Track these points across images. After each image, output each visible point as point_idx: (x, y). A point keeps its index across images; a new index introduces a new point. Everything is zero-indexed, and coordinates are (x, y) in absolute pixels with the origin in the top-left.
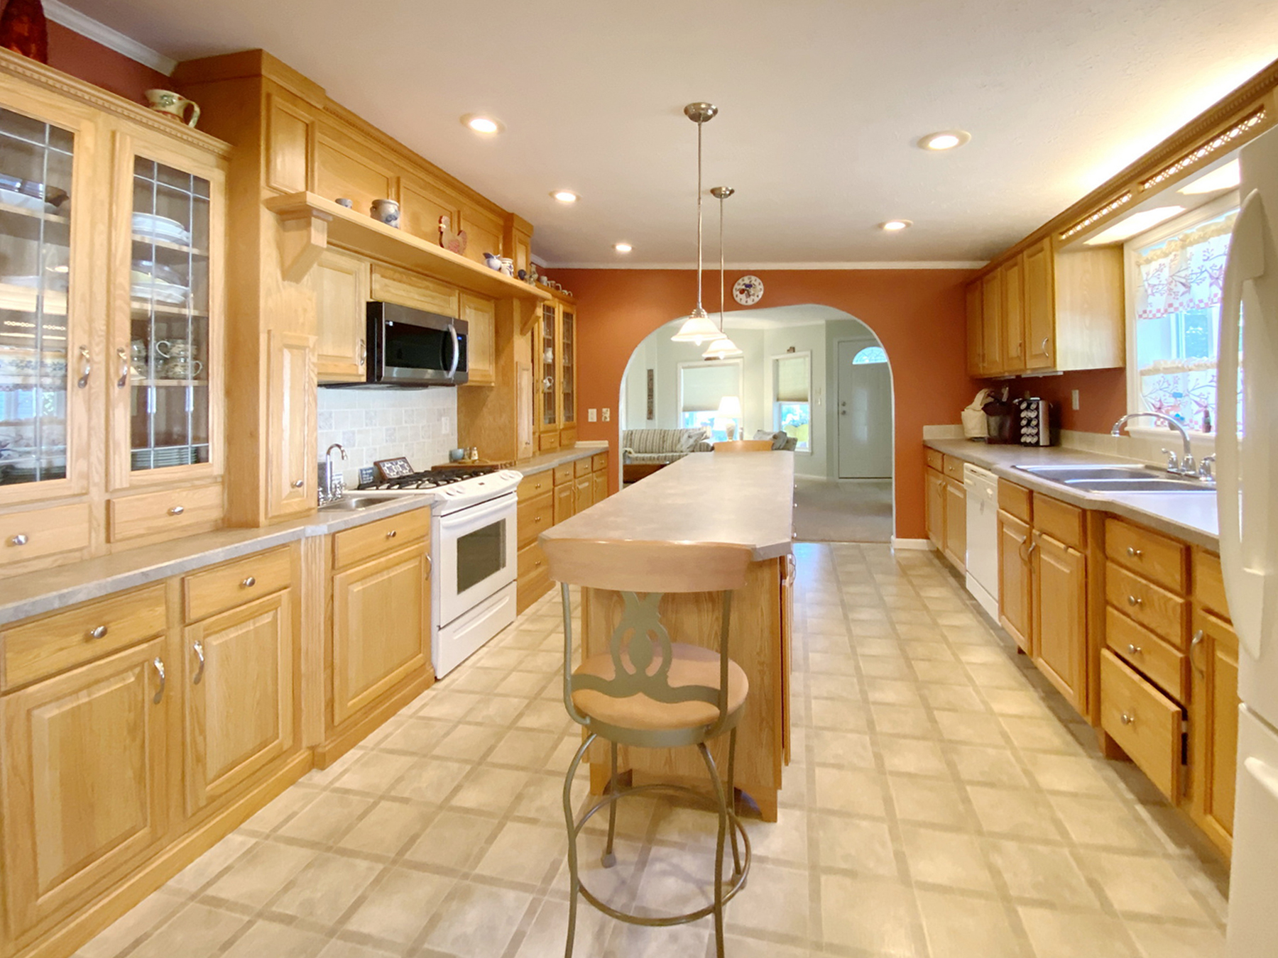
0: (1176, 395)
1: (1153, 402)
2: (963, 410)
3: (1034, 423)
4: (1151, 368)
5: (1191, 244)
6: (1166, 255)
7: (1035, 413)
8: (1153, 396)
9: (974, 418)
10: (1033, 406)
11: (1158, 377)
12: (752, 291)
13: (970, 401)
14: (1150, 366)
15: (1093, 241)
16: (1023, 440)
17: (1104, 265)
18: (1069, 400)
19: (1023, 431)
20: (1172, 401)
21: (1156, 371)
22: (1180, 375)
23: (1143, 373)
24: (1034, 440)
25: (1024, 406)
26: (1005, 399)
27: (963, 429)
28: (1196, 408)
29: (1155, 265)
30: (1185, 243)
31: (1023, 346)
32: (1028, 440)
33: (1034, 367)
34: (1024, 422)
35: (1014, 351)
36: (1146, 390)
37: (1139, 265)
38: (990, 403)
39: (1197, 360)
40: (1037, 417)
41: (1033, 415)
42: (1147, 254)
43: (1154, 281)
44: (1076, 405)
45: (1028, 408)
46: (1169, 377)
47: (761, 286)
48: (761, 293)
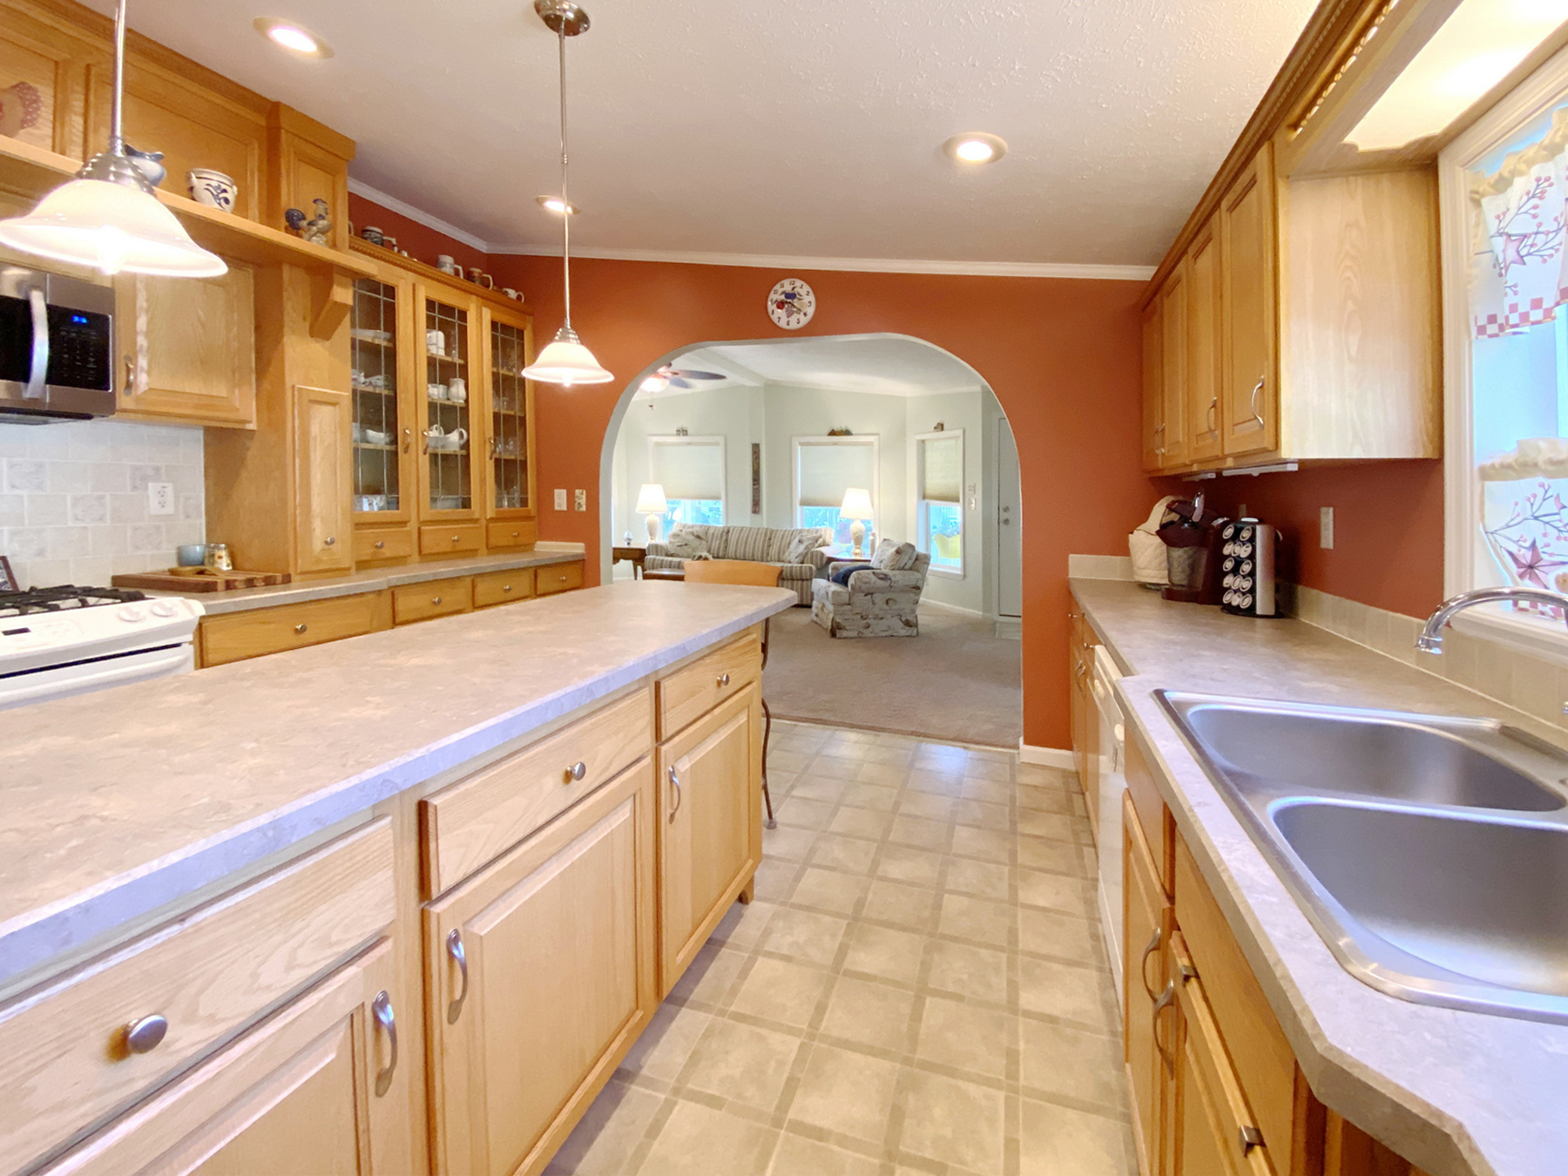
1: (1514, 549)
2: (1132, 533)
3: (1246, 568)
4: (1509, 460)
7: (1249, 548)
8: (1514, 533)
9: (1149, 544)
10: (1246, 534)
12: (796, 306)
13: (1145, 515)
16: (1226, 598)
18: (1313, 528)
19: (1228, 581)
24: (1246, 602)
25: (1228, 532)
26: (1196, 517)
27: (1131, 565)
31: (1218, 406)
32: (1236, 600)
33: (1235, 454)
34: (1229, 565)
36: (1496, 516)
37: (1477, 199)
38: (1172, 523)
40: (1252, 557)
41: (1243, 552)
42: (1498, 166)
44: (1327, 540)
45: (1235, 538)
47: (812, 298)
48: (811, 311)
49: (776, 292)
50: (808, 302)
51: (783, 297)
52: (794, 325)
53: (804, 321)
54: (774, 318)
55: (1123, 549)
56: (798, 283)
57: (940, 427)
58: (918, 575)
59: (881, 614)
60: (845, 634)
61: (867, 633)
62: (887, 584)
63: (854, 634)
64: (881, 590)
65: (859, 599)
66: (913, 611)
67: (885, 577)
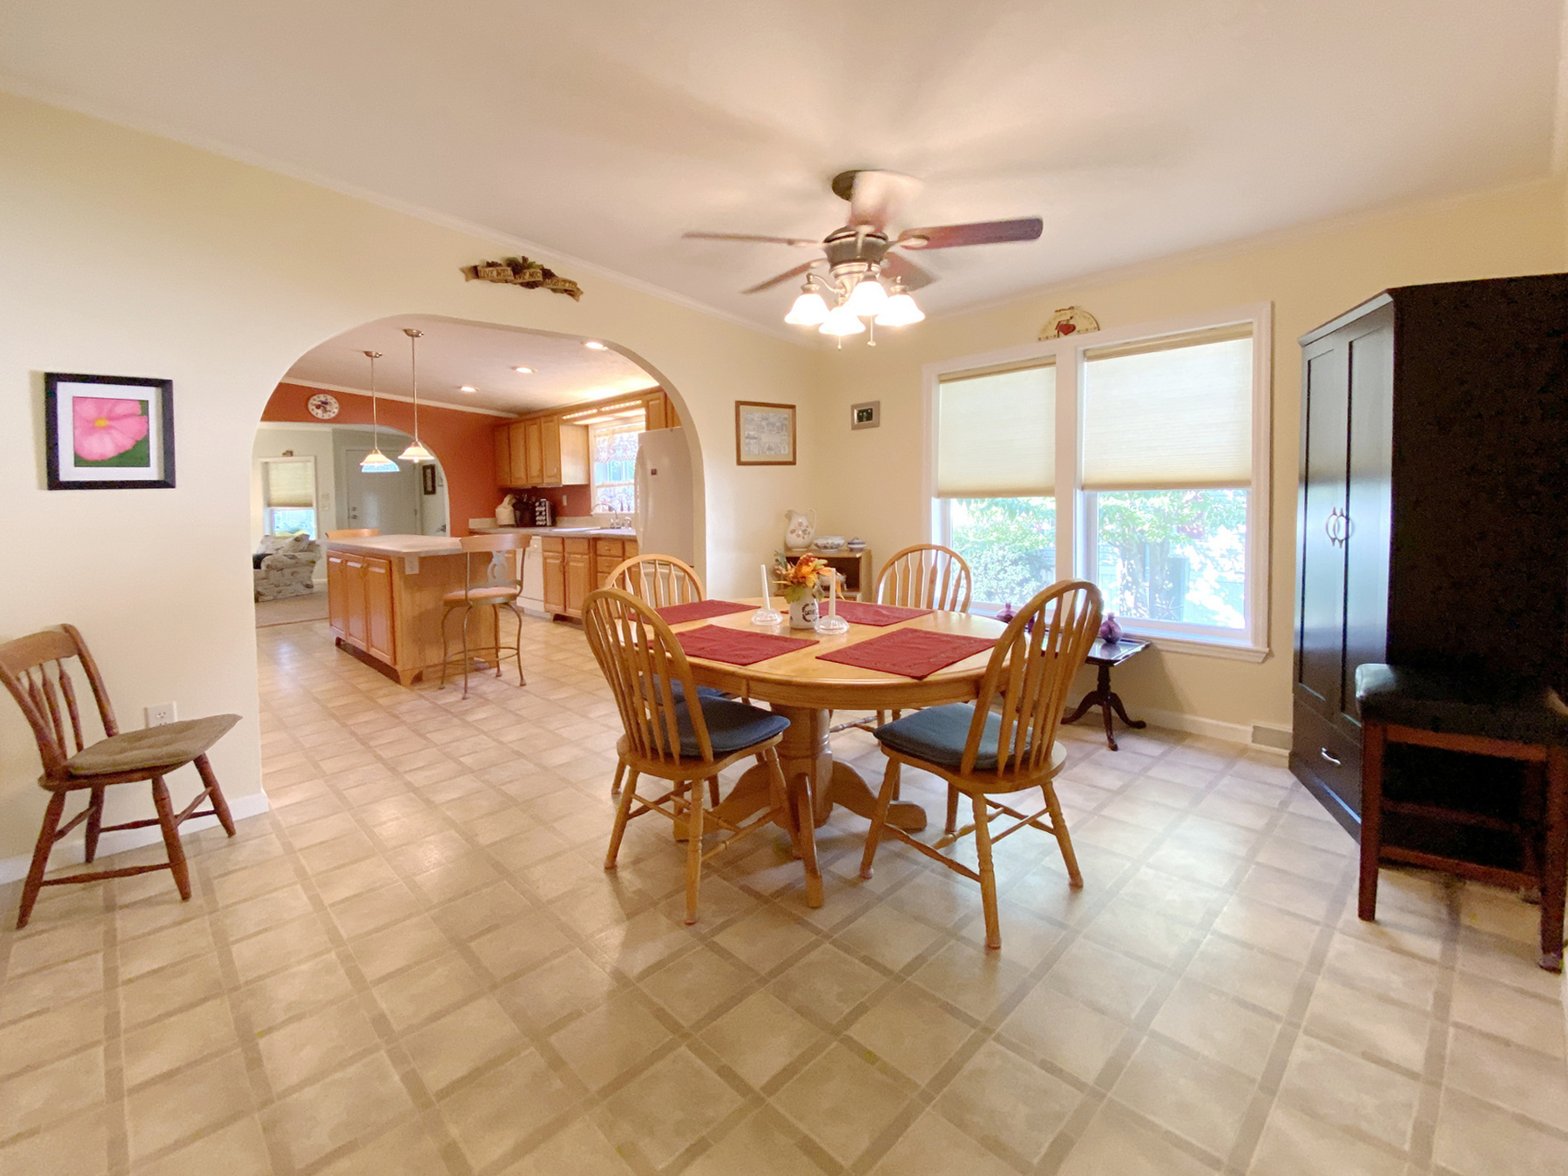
0: (611, 497)
1: (601, 500)
3: (544, 513)
4: (600, 485)
5: (616, 433)
6: (607, 435)
7: (543, 508)
9: (505, 511)
10: (543, 504)
11: (603, 489)
12: (328, 408)
13: (501, 501)
14: (600, 483)
15: (577, 423)
16: (538, 523)
17: (580, 433)
18: (561, 502)
19: (538, 518)
20: (609, 500)
21: (602, 486)
22: (612, 488)
23: (598, 487)
24: (544, 523)
25: (537, 504)
27: (496, 521)
28: (618, 502)
29: (602, 438)
30: (614, 432)
31: (541, 470)
32: (541, 523)
33: (547, 482)
34: (538, 514)
35: (534, 471)
36: (599, 494)
37: (595, 436)
39: (617, 482)
40: (545, 510)
41: (543, 509)
42: (598, 432)
43: (602, 446)
44: (565, 503)
45: (540, 505)
46: (608, 489)
47: (337, 405)
48: (336, 411)
49: (314, 400)
50: (334, 409)
51: (320, 403)
52: (326, 416)
53: (333, 415)
54: (314, 413)
55: (493, 515)
56: (329, 397)
57: (290, 453)
58: (313, 554)
59: (288, 583)
60: (266, 598)
61: (280, 596)
62: (293, 561)
63: (271, 598)
64: (288, 567)
65: (274, 575)
66: (310, 578)
67: (293, 557)
